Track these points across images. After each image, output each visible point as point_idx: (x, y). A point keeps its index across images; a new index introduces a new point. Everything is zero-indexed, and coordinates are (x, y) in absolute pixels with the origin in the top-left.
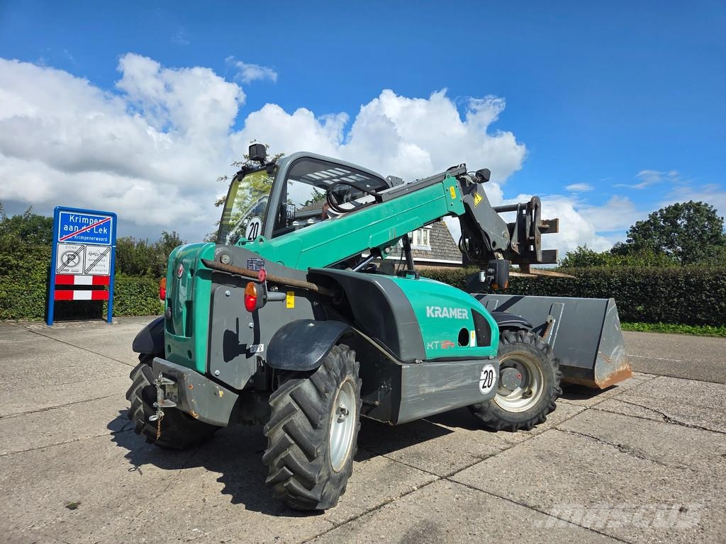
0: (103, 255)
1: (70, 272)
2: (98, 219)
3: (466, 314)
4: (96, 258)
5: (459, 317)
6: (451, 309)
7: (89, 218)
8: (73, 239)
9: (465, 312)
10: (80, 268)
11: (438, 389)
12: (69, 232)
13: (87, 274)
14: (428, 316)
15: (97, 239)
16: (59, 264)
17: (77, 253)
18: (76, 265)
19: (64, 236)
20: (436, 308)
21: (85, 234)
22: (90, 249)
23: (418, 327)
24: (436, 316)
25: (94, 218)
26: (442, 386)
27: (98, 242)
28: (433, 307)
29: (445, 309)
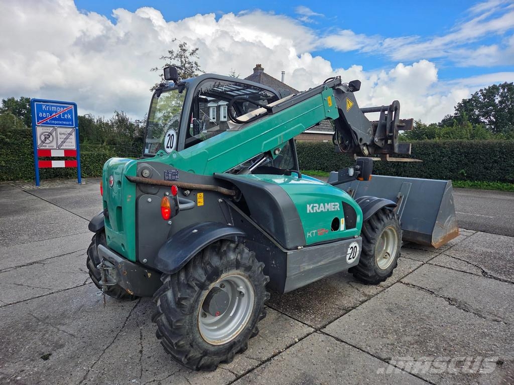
0: (70, 134)
1: (47, 147)
2: (64, 107)
3: (338, 206)
4: (65, 137)
5: (333, 210)
6: (326, 204)
7: (57, 106)
8: (47, 123)
9: (337, 205)
10: (54, 145)
11: (315, 266)
12: (43, 118)
13: (59, 149)
14: (308, 212)
15: (64, 123)
16: (39, 142)
17: (50, 134)
18: (51, 142)
19: (40, 121)
20: (315, 205)
21: (55, 119)
22: (60, 130)
23: (300, 221)
24: (315, 211)
25: (60, 107)
26: (318, 263)
27: (65, 125)
28: (312, 205)
29: (322, 205)
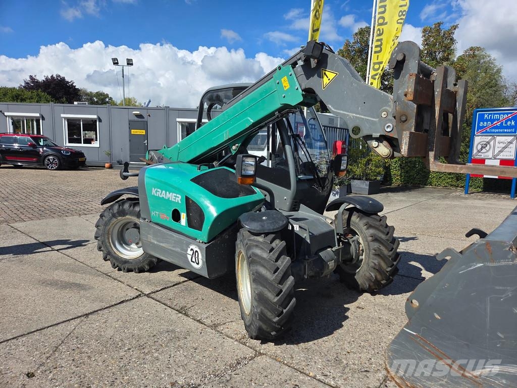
0: (511, 143)
1: (482, 157)
2: (507, 114)
3: (179, 199)
4: (504, 145)
6: (168, 192)
7: (500, 114)
8: (486, 132)
9: (178, 197)
10: (490, 154)
11: (158, 243)
12: (483, 127)
13: (495, 159)
14: (153, 194)
15: (505, 130)
16: (475, 151)
17: (488, 143)
18: (488, 151)
19: (480, 130)
20: (158, 190)
21: (497, 127)
22: (498, 139)
23: (147, 199)
24: (158, 195)
25: (504, 114)
27: (506, 132)
28: (156, 189)
29: (164, 192)
